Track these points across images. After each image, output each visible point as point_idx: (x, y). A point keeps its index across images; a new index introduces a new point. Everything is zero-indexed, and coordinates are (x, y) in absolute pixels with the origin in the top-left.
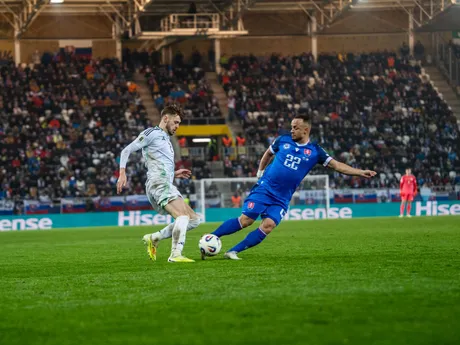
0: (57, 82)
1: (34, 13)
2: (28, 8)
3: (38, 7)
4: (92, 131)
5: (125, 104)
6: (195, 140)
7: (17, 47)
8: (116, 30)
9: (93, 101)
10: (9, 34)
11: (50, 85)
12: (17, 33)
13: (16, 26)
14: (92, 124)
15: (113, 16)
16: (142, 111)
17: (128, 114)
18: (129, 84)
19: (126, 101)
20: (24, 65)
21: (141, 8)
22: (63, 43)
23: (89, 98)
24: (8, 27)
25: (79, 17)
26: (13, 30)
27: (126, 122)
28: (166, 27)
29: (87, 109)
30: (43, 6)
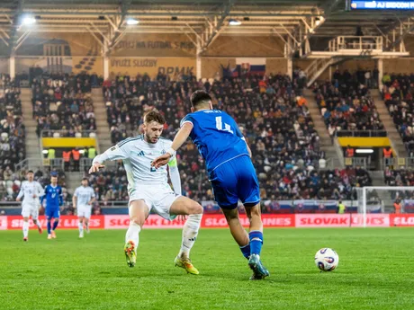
0: (233, 96)
1: (214, 34)
2: (209, 29)
3: (218, 28)
4: (264, 140)
5: (294, 116)
6: (358, 151)
7: (199, 63)
8: (288, 49)
9: (265, 113)
10: (192, 52)
11: (226, 98)
12: (199, 51)
13: (198, 45)
14: (264, 134)
15: (286, 37)
16: (310, 123)
17: (297, 126)
18: (298, 98)
19: (295, 113)
20: (204, 80)
21: (311, 30)
22: (239, 61)
23: (261, 110)
24: (191, 46)
25: (255, 38)
26: (196, 48)
27: (294, 133)
28: (334, 48)
29: (260, 120)
30: (223, 28)
